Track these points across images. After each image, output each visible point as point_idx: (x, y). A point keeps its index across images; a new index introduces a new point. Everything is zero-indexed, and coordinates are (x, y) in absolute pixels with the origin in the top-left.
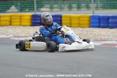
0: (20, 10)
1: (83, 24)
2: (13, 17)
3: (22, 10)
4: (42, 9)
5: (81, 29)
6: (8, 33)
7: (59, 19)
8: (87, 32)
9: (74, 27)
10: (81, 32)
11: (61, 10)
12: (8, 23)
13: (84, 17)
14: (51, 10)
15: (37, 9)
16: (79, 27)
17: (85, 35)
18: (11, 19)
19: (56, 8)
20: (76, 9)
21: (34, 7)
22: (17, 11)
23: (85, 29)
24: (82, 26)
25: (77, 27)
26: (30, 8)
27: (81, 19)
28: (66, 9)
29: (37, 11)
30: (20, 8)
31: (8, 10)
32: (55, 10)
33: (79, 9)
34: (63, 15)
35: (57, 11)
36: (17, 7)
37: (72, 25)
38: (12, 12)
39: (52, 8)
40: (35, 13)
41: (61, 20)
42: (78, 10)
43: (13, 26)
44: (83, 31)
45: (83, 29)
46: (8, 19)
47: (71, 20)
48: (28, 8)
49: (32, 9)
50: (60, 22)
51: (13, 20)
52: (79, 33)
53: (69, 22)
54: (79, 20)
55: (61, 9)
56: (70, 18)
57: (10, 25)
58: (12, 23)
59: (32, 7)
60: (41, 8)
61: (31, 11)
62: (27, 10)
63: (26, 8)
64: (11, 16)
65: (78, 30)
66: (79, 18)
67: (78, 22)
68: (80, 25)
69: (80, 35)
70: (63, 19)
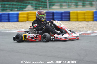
0: (35, 8)
1: (88, 19)
2: (29, 14)
3: (37, 8)
4: (54, 7)
5: (86, 23)
6: (26, 27)
7: (68, 14)
8: (91, 25)
9: (81, 21)
10: (86, 25)
11: (69, 8)
12: (26, 19)
13: (88, 13)
14: (61, 8)
15: (49, 7)
16: (85, 21)
17: (90, 28)
18: (28, 16)
19: (65, 6)
20: (81, 7)
21: (46, 6)
22: (32, 9)
23: (90, 23)
24: (87, 20)
25: (83, 21)
26: (43, 6)
27: (86, 14)
28: (73, 7)
29: (50, 9)
30: (35, 7)
31: (25, 8)
32: (64, 7)
33: (85, 6)
34: (71, 11)
35: (65, 9)
36: (33, 6)
37: (79, 20)
38: (28, 10)
39: (61, 6)
40: (48, 11)
41: (69, 16)
42: (83, 7)
43: (30, 22)
44: (88, 24)
45: (88, 23)
46: (25, 16)
47: (77, 16)
48: (41, 6)
49: (45, 7)
50: (68, 17)
51: (29, 17)
52: (84, 26)
53: (76, 17)
54: (85, 16)
55: (69, 6)
56: (77, 14)
57: (28, 21)
58: (29, 19)
59: (45, 6)
60: (52, 6)
61: (44, 9)
62: (41, 8)
63: (40, 6)
64: (28, 14)
65: (84, 23)
66: (84, 14)
67: (83, 17)
68: (85, 20)
69: (86, 27)
70: (71, 14)
